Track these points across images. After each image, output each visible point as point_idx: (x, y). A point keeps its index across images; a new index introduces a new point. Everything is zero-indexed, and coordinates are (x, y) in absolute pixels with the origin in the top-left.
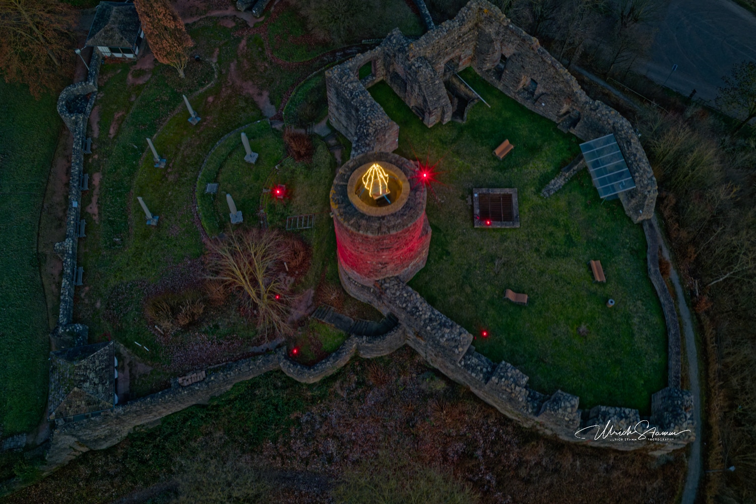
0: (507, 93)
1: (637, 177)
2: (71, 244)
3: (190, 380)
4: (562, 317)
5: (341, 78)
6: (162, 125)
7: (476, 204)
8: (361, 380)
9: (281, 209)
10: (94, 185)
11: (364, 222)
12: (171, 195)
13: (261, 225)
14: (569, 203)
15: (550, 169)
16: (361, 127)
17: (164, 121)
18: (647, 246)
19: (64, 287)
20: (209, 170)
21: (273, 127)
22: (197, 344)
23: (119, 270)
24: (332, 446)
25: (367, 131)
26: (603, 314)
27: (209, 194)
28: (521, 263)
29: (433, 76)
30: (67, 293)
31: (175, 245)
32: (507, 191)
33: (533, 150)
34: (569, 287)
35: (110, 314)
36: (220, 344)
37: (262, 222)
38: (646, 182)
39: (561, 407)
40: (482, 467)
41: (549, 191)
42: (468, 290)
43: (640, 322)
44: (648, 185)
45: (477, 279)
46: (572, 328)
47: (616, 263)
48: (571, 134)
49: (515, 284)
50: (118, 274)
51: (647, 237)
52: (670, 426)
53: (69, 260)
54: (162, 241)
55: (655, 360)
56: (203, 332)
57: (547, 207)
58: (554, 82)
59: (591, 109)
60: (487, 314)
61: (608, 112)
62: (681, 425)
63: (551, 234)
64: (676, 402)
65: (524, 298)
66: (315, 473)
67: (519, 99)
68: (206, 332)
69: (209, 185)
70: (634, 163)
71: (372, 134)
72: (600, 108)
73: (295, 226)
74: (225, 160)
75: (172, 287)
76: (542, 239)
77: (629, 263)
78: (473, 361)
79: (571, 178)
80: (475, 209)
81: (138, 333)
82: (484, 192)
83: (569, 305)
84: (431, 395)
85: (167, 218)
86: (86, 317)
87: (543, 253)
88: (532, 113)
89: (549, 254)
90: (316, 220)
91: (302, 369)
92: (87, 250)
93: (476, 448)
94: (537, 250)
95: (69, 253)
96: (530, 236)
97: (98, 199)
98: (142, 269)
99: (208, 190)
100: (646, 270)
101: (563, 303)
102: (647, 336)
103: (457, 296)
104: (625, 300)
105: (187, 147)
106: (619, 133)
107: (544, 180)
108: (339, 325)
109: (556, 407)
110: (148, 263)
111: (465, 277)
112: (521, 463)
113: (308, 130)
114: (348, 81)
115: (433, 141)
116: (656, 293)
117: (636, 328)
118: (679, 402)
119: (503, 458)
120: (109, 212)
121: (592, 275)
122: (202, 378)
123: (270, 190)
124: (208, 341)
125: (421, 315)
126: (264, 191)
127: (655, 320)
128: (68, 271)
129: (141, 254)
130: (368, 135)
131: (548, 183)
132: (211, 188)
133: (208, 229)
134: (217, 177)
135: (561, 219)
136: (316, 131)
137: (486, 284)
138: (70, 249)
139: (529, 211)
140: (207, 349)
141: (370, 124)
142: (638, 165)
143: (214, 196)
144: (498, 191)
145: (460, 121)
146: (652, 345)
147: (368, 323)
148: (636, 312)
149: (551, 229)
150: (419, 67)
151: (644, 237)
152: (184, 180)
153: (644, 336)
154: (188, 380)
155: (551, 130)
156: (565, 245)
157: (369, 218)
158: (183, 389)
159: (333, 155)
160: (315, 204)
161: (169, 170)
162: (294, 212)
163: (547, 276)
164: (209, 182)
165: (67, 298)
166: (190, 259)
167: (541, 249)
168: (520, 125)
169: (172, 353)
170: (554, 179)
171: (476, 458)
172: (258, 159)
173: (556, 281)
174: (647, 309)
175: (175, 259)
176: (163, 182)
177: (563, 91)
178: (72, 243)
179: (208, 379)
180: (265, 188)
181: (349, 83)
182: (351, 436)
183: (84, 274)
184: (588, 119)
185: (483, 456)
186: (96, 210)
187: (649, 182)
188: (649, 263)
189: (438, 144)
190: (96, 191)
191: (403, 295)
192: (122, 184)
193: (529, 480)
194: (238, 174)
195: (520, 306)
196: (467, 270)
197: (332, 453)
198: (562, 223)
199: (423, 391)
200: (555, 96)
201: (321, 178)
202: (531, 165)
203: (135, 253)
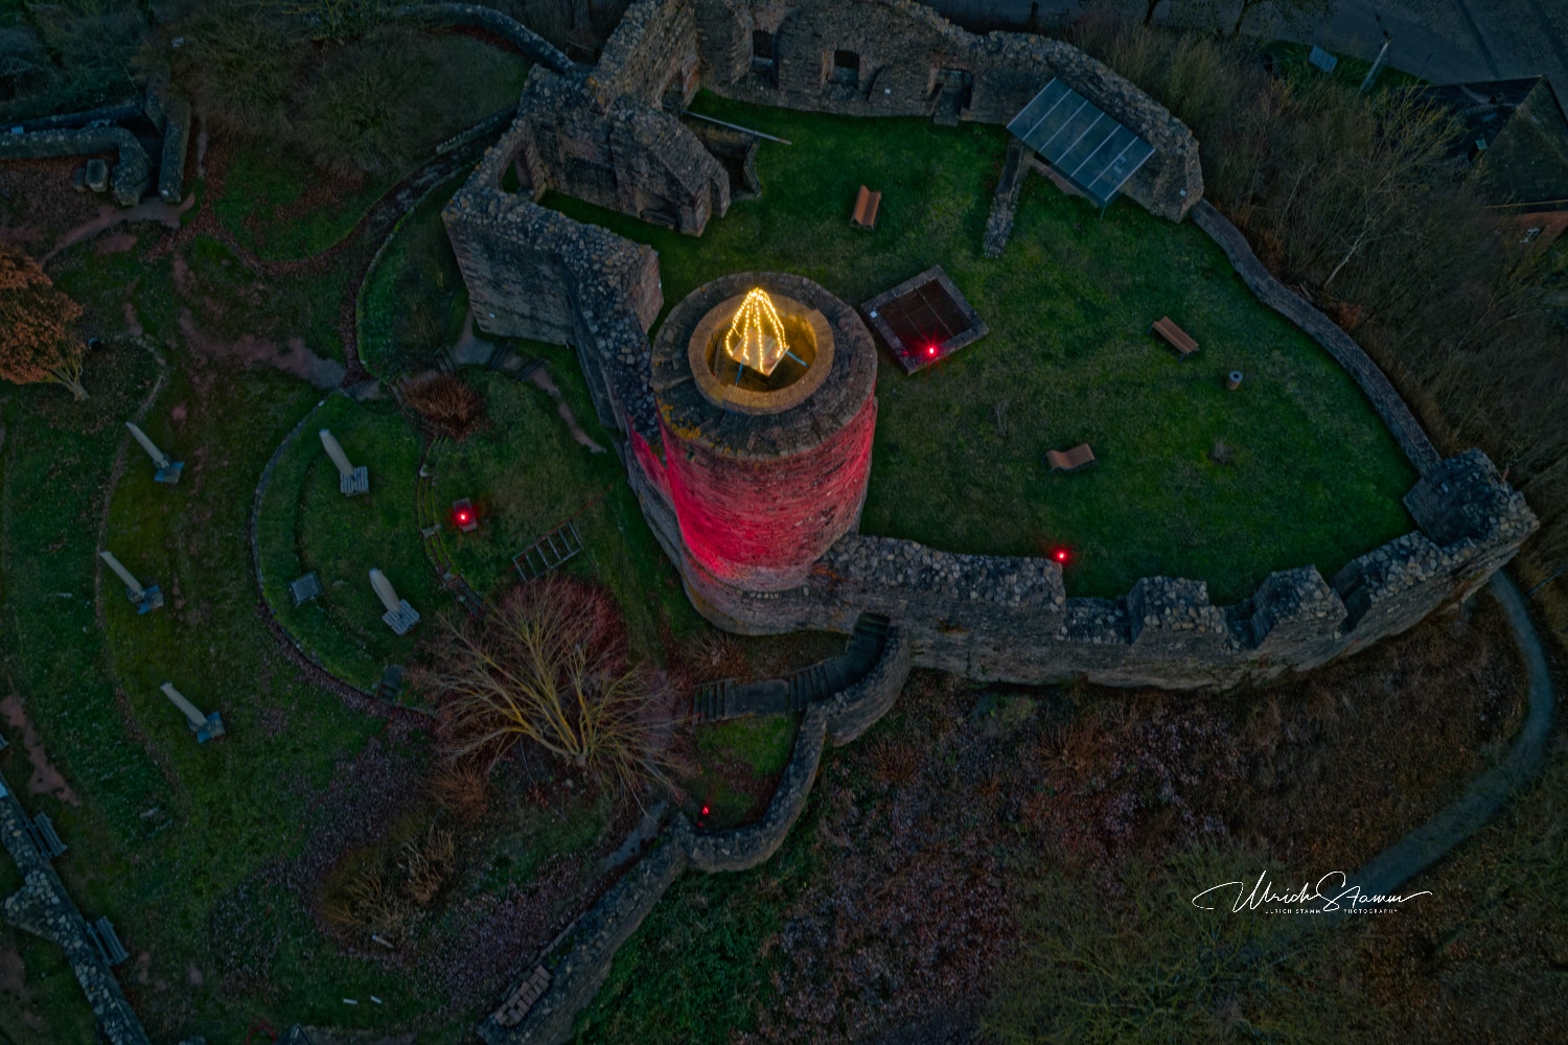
0: (801, 107)
1: (1147, 131)
2: (45, 882)
3: (521, 1004)
4: (1170, 451)
5: (484, 211)
6: (100, 519)
7: (885, 330)
8: (863, 793)
9: (487, 549)
10: (16, 728)
11: (777, 430)
12: (219, 653)
13: (462, 604)
14: (1045, 244)
15: (971, 202)
16: (586, 286)
17: (100, 509)
18: (1223, 252)
19: (90, 986)
20: (274, 556)
21: (361, 398)
22: (481, 924)
23: (197, 873)
24: (874, 962)
25: (607, 286)
26: (1231, 406)
27: (307, 604)
28: (1035, 395)
29: (665, 124)
30: (106, 994)
31: (295, 751)
32: (924, 278)
33: (920, 184)
34: (1144, 391)
35: (239, 979)
36: (533, 893)
37: (462, 599)
38: (1167, 133)
39: (1301, 599)
40: (1187, 815)
41: (995, 242)
42: (976, 494)
43: (1299, 387)
44: (1173, 136)
45: (979, 465)
46: (1200, 461)
47: (1193, 307)
48: (966, 122)
49: (1050, 437)
50: (200, 884)
51: (1215, 235)
52: (1489, 524)
53: (63, 919)
54: (260, 759)
55: (1366, 438)
56: (481, 891)
57: (1010, 271)
58: (893, 35)
59: (990, 53)
60: (1040, 520)
61: (1023, 44)
62: (1507, 510)
63: (1052, 314)
64: (1470, 479)
65: (1086, 453)
66: (869, 1038)
67: (833, 107)
68: (486, 888)
69: (294, 585)
70: (1128, 109)
71: (619, 287)
72: (1006, 43)
74: (299, 517)
75: (347, 839)
76: (1042, 333)
77: (1214, 297)
78: (1080, 614)
79: (1019, 200)
80: (889, 340)
81: (333, 980)
82: (884, 300)
83: (1166, 423)
84: (1017, 737)
85: (239, 704)
86: (183, 1019)
87: (1061, 356)
88: (872, 121)
89: (1072, 354)
90: (581, 529)
91: (748, 835)
92: (92, 876)
93: (1157, 785)
94: (1047, 357)
95: (52, 906)
96: (1018, 339)
97: (48, 753)
98: (251, 843)
99: (299, 598)
100: (1251, 293)
101: (1155, 426)
102: (1326, 404)
103: (964, 517)
104: (1251, 363)
105: (188, 536)
106: (1067, 69)
107: (975, 228)
108: (761, 707)
109: (1291, 605)
110: (257, 821)
111: (953, 475)
112: (1254, 762)
113: (442, 367)
114: (502, 208)
115: (724, 258)
116: (1293, 323)
117: (1300, 401)
118: (1477, 475)
119: (1217, 772)
120: (91, 765)
121: (1171, 347)
122: (545, 985)
123: (438, 526)
124: (503, 902)
125: (946, 578)
126: (427, 533)
127: (1321, 369)
128: (78, 944)
129: (229, 811)
130: (612, 293)
131: (984, 229)
132: (303, 589)
133: (351, 676)
134: (302, 559)
135: (1051, 278)
136: (462, 360)
137: (999, 465)
138: (51, 894)
139: (986, 294)
140: (511, 920)
141: (605, 270)
142: (1136, 109)
143: (322, 601)
144: (908, 287)
145: (749, 197)
146: (1346, 416)
147: (822, 667)
148: (1284, 373)
149: (1044, 306)
150: (629, 118)
151: (1208, 238)
152: (227, 606)
153: (1322, 407)
154: (516, 1007)
155: (926, 133)
156: (1088, 322)
157: (783, 418)
158: (517, 1033)
159: (533, 386)
160: (559, 499)
161: (180, 604)
162: (520, 539)
163: (1095, 393)
164: (293, 579)
165: (113, 1006)
166: (350, 760)
167: (1052, 351)
168: (864, 151)
169: (438, 975)
170: (989, 216)
171: (1168, 804)
172: (371, 477)
173: (1117, 392)
174: (1296, 359)
175: (314, 778)
176: (181, 636)
177: (919, 44)
178: (47, 878)
179: (559, 977)
180: (425, 527)
181: (506, 213)
182: (899, 917)
183: (119, 932)
184: (990, 76)
185: (1178, 793)
186: (56, 779)
187: (1173, 129)
188: (1247, 277)
190: (30, 738)
192: (85, 689)
193: (1281, 785)
194: (345, 529)
195: (1085, 471)
196: (949, 459)
197: (882, 976)
198: (1057, 285)
199: (996, 740)
200: (907, 62)
201: (538, 443)
202: (933, 212)
203: (212, 818)
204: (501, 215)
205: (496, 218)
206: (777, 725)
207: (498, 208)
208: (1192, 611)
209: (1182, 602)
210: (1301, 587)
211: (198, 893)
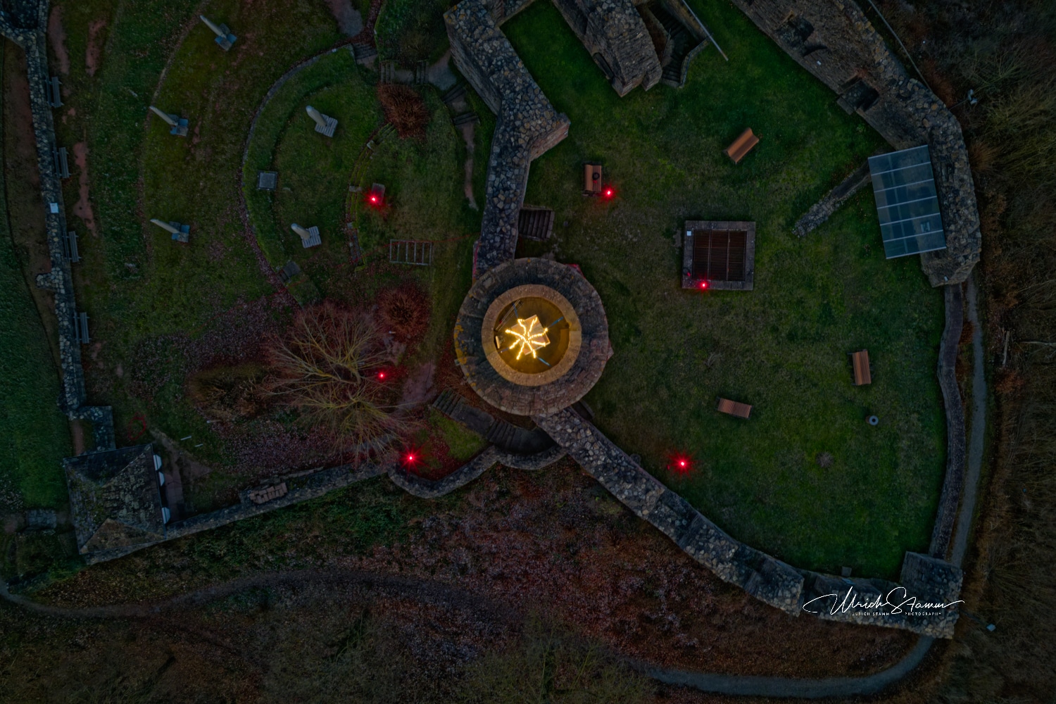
1: (951, 232)
2: (61, 278)
3: (265, 496)
4: (797, 438)
5: (472, 31)
6: (172, 50)
7: (688, 250)
8: (505, 490)
9: (380, 223)
10: (78, 166)
11: (508, 392)
12: (205, 187)
13: (349, 248)
14: (836, 247)
15: (814, 183)
16: (505, 130)
17: (175, 42)
18: (944, 325)
19: (64, 350)
20: (259, 146)
21: (360, 62)
22: (270, 437)
23: (142, 315)
24: (466, 558)
26: (858, 433)
27: (263, 191)
28: (747, 350)
29: (633, 27)
30: (70, 360)
31: (220, 277)
32: (740, 226)
33: (792, 145)
34: (815, 390)
35: (140, 387)
36: (303, 439)
37: (351, 244)
38: (963, 242)
39: (777, 596)
40: (664, 607)
41: (806, 225)
42: (664, 393)
43: (909, 446)
44: (965, 247)
45: (679, 376)
46: (810, 455)
47: (891, 352)
48: (858, 115)
49: (735, 385)
50: (140, 323)
51: (948, 313)
53: (63, 305)
54: (200, 270)
55: (920, 503)
56: (278, 420)
57: (799, 254)
58: (843, 37)
59: (899, 96)
60: (688, 432)
61: (926, 106)
63: (800, 302)
65: (745, 411)
66: (443, 584)
67: (780, 41)
68: (280, 420)
69: (262, 174)
70: (952, 207)
72: (915, 97)
73: (403, 258)
74: (284, 129)
75: (224, 346)
76: (785, 311)
77: (910, 353)
78: (663, 510)
79: (845, 202)
80: (685, 258)
81: (185, 418)
82: (703, 227)
83: (810, 419)
84: (600, 519)
85: (202, 228)
86: (105, 390)
87: (783, 335)
88: (799, 69)
89: (791, 337)
90: (436, 253)
91: (422, 489)
92: (88, 282)
93: (657, 587)
94: (775, 329)
95: (60, 294)
96: (767, 306)
97: (90, 193)
98: (176, 316)
99: (261, 185)
100: (935, 366)
101: (802, 417)
102: (915, 467)
103: (647, 403)
104: (894, 412)
105: (218, 95)
106: (939, 147)
107: (803, 204)
110: (184, 306)
111: (661, 373)
112: (715, 611)
113: (418, 74)
114: (484, 37)
116: (943, 404)
117: (901, 455)
119: (692, 603)
120: (110, 217)
121: (852, 371)
122: (282, 494)
123: (360, 189)
124: (286, 433)
125: (592, 461)
126: (351, 189)
127: (934, 443)
128: (66, 323)
129: (171, 290)
131: (806, 210)
132: (266, 180)
133: (268, 253)
134: (274, 159)
135: (819, 275)
136: (431, 79)
137: (691, 384)
138: (62, 286)
139: (771, 261)
140: (285, 445)
142: (958, 211)
143: (273, 195)
144: (724, 227)
145: (674, 84)
146: (920, 481)
147: (515, 429)
148: (908, 432)
149: (801, 293)
150: (610, 10)
151: (942, 310)
152: (221, 159)
153: (911, 468)
154: (262, 496)
155: (826, 107)
156: (818, 322)
158: (257, 509)
159: (460, 134)
160: (434, 225)
161: (196, 140)
162: (401, 231)
163: (784, 373)
164: (263, 170)
165: (71, 368)
166: (246, 302)
167: (780, 328)
168: (775, 94)
169: (236, 449)
170: (817, 202)
171: (657, 598)
172: (338, 127)
173: (797, 381)
174: (924, 427)
175: (223, 300)
176: (188, 163)
177: (857, 55)
178: (63, 276)
179: (290, 495)
180: (352, 185)
181: (485, 41)
182: (491, 548)
183: (90, 323)
184: (890, 106)
185: (666, 596)
186: (89, 213)
187: (970, 241)
188: (941, 356)
189: (634, 130)
190: (84, 178)
191: (565, 430)
192: (123, 165)
194: (307, 155)
195: (737, 420)
196: (666, 360)
197: (466, 565)
198: (820, 284)
199: (590, 512)
200: (842, 58)
201: (442, 178)
202: (783, 175)
203: (161, 289)
204: (480, 41)
205: (476, 41)
206: (474, 439)
207: (481, 34)
208: (715, 561)
209: (714, 553)
210: (782, 591)
211: (138, 327)
